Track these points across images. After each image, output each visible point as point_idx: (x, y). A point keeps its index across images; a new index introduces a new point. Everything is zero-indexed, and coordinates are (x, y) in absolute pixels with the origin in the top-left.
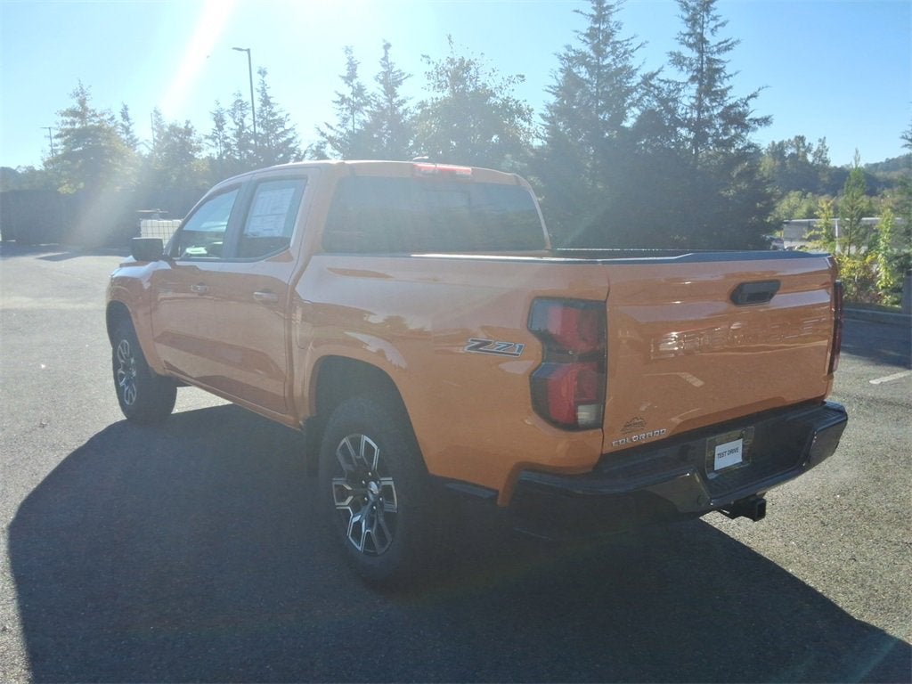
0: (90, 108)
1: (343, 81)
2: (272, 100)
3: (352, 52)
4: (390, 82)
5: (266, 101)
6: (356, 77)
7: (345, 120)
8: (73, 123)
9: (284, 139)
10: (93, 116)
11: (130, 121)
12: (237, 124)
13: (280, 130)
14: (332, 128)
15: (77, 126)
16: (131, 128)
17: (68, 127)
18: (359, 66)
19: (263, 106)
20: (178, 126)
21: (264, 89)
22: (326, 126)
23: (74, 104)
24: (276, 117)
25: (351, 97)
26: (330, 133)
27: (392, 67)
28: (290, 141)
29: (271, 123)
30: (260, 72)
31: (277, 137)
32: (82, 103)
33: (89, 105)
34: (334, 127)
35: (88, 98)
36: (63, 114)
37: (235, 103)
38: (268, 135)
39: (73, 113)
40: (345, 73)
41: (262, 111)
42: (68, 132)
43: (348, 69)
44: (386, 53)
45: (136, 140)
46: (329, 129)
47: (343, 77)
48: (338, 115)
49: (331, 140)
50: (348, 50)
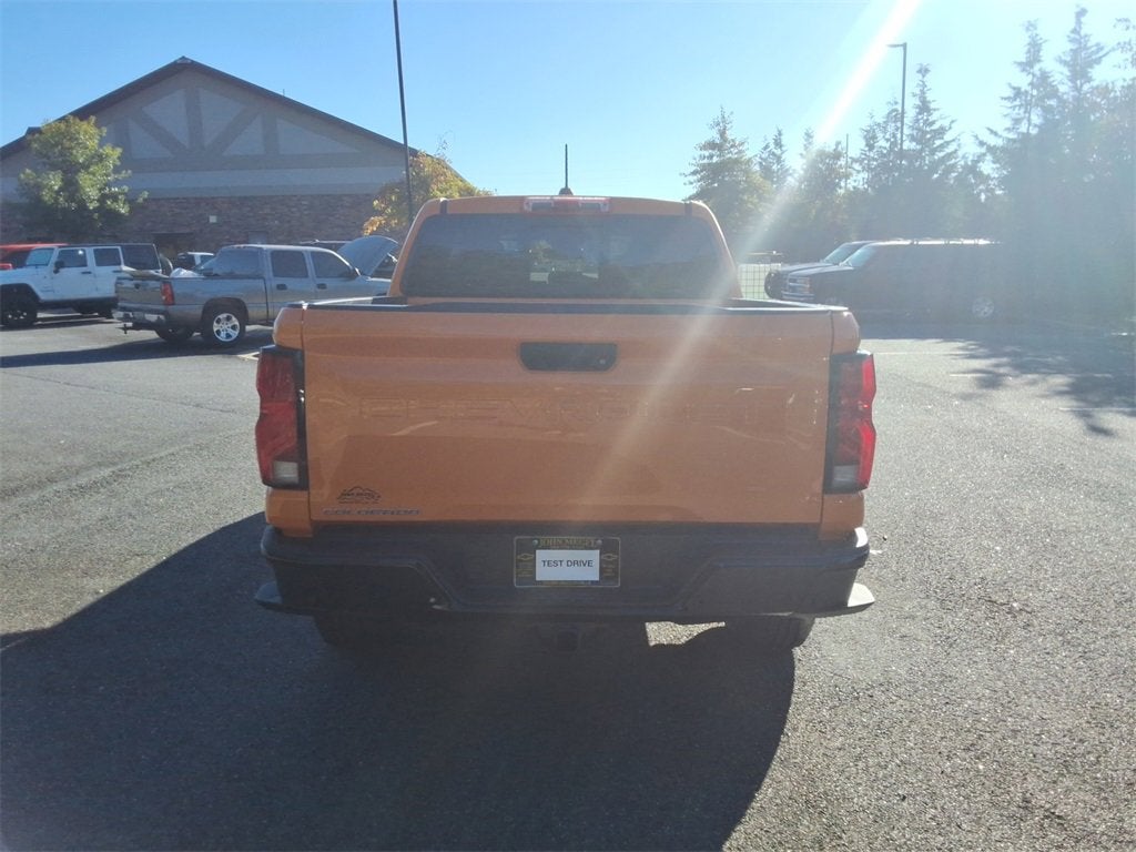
0: (730, 138)
1: (1018, 69)
2: (932, 106)
3: (1036, 29)
4: (1081, 63)
5: (924, 107)
6: (1039, 61)
7: (1017, 121)
8: (711, 157)
9: (941, 154)
10: (732, 146)
11: (784, 148)
12: (888, 140)
13: (938, 142)
14: (996, 134)
15: (715, 159)
16: (783, 157)
17: (706, 161)
18: (1044, 46)
19: (919, 113)
20: (827, 149)
21: (923, 92)
22: (988, 132)
23: (714, 135)
24: (935, 127)
25: (1029, 88)
26: (993, 141)
27: (1086, 42)
28: (949, 156)
29: (928, 135)
30: (920, 71)
31: (933, 152)
32: (722, 134)
33: (730, 135)
34: (1000, 133)
35: (728, 126)
36: (704, 147)
37: (890, 113)
38: (922, 150)
39: (711, 145)
40: (1023, 58)
41: (917, 121)
42: (704, 168)
43: (1029, 51)
44: (1079, 22)
45: (787, 170)
46: (992, 136)
47: (1020, 64)
48: (1005, 116)
49: (991, 149)
50: (1030, 26)
